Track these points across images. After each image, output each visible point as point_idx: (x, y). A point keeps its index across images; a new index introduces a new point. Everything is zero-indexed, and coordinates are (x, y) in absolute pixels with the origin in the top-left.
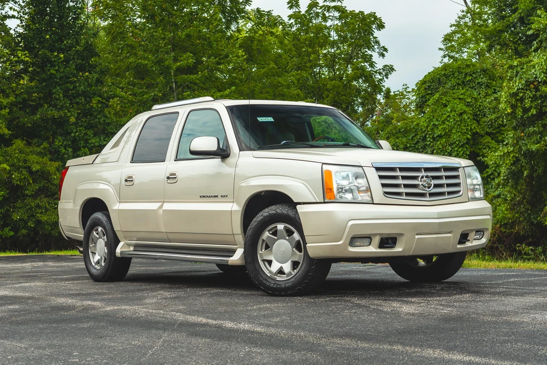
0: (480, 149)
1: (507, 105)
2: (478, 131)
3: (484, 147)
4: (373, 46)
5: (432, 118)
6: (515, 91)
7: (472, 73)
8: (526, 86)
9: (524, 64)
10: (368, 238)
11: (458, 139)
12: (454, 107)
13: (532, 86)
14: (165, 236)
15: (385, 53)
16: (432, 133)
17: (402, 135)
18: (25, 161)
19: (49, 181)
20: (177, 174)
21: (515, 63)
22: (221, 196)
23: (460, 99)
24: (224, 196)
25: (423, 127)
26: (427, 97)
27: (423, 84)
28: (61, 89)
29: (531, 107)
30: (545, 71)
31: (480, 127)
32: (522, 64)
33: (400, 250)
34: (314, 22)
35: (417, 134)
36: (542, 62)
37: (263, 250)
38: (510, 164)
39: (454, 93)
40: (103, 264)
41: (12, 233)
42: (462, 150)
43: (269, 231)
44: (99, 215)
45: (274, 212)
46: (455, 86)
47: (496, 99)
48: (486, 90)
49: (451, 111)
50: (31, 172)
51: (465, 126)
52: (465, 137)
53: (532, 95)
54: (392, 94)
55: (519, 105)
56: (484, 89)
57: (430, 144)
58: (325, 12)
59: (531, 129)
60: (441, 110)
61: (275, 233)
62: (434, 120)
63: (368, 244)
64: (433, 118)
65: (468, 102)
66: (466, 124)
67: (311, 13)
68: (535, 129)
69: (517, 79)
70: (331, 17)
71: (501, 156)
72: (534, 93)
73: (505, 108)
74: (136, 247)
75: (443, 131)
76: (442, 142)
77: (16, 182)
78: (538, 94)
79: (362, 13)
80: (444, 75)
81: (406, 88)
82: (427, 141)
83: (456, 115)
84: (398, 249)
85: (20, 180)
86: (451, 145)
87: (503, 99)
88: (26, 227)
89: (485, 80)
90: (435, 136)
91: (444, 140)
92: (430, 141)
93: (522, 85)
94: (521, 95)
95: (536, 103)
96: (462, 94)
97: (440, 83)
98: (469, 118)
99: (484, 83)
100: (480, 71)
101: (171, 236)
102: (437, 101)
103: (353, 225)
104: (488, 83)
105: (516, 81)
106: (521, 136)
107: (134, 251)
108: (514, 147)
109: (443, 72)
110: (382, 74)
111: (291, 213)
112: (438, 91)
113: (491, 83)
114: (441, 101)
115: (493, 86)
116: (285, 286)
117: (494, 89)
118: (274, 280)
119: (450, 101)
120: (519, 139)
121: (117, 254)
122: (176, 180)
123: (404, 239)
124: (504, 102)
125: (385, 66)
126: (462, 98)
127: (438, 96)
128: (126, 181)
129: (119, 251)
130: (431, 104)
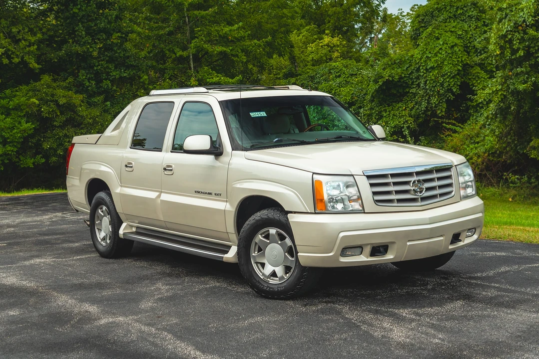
0: (470, 79)
1: (497, 46)
2: (468, 62)
3: (474, 77)
5: (425, 50)
6: (504, 33)
7: (463, 6)
8: (514, 28)
9: (512, 6)
10: (360, 248)
11: (449, 71)
12: (446, 40)
13: (520, 28)
14: (164, 225)
16: (425, 65)
17: (397, 66)
18: (53, 95)
19: (75, 112)
20: (173, 166)
21: (505, 6)
22: (215, 194)
23: (451, 32)
24: (218, 194)
25: (417, 59)
26: (421, 29)
27: (417, 18)
28: (84, 27)
29: (518, 49)
30: (533, 14)
31: (470, 58)
32: (510, 6)
33: (392, 257)
35: (411, 65)
36: (530, 6)
37: (256, 252)
38: (498, 102)
39: (446, 26)
40: (108, 241)
41: (43, 160)
42: (453, 81)
43: (261, 234)
45: (266, 217)
46: (447, 19)
47: (485, 38)
48: (476, 23)
49: (443, 44)
50: (58, 105)
51: (456, 58)
52: (456, 68)
53: (520, 37)
55: (508, 46)
56: (474, 22)
57: (423, 75)
59: (519, 70)
60: (434, 43)
61: (267, 236)
62: (427, 52)
63: (359, 253)
64: (427, 50)
65: (459, 35)
66: (457, 55)
68: (522, 69)
69: (506, 21)
71: (489, 94)
72: (522, 35)
73: (494, 49)
74: (138, 228)
75: (436, 63)
76: (434, 73)
77: (45, 115)
78: (526, 36)
80: (437, 8)
81: (401, 13)
82: (420, 72)
83: (447, 48)
84: (390, 256)
85: (49, 113)
86: (443, 76)
87: (493, 40)
88: (55, 155)
89: (475, 13)
90: (428, 68)
91: (436, 72)
92: (423, 72)
93: (511, 27)
94: (510, 37)
95: (523, 45)
96: (453, 27)
97: (433, 17)
98: (459, 50)
99: (474, 16)
100: (471, 5)
101: (169, 225)
102: (430, 34)
103: (344, 237)
104: (478, 16)
105: (505, 22)
106: (509, 75)
108: (502, 85)
109: (436, 6)
111: (282, 218)
112: (431, 25)
113: (481, 16)
114: (434, 35)
115: (483, 19)
116: (278, 290)
117: (484, 22)
118: (267, 283)
119: (442, 34)
120: (507, 78)
121: (120, 236)
122: (172, 172)
123: (395, 246)
124: (493, 43)
126: (454, 31)
127: (431, 29)
128: (126, 166)
129: (122, 233)
130: (424, 38)
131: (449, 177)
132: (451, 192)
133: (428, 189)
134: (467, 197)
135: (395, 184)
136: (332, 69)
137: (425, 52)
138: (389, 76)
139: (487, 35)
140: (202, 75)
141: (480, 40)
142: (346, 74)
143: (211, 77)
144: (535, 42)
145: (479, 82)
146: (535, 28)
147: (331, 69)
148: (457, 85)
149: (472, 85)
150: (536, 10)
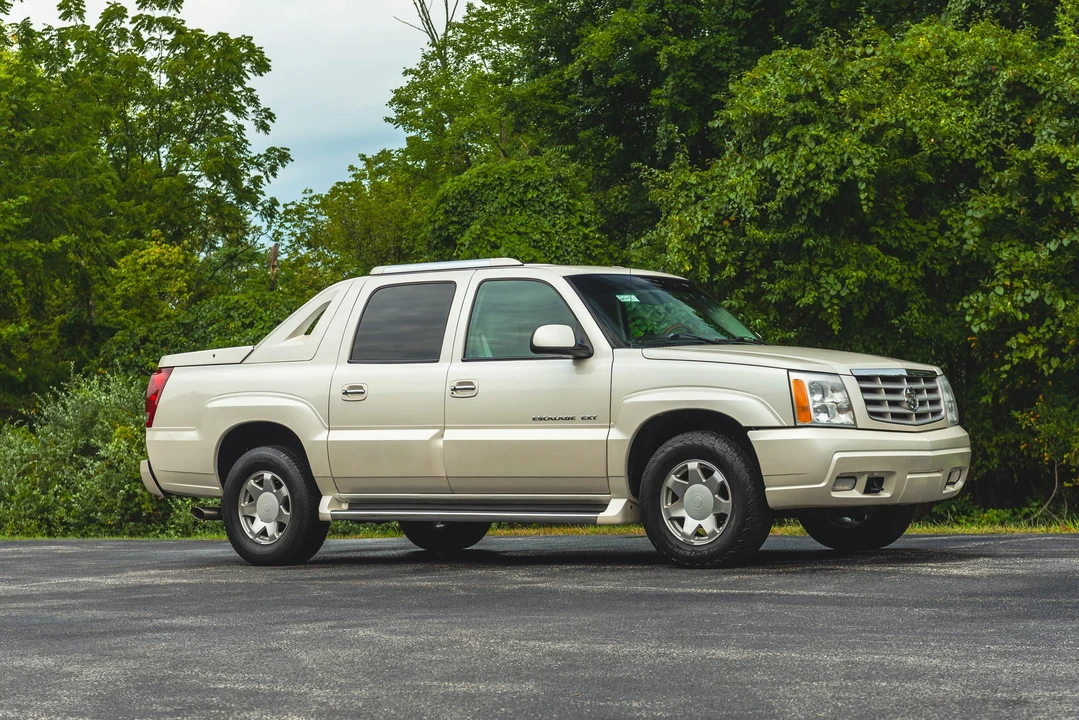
1: (683, 257)
4: (244, 108)
6: (697, 232)
7: (537, 184)
8: (716, 222)
9: (707, 181)
10: (852, 479)
13: (726, 223)
14: (444, 483)
15: (268, 122)
20: (476, 384)
21: (693, 179)
22: (583, 418)
23: (519, 233)
24: (589, 418)
26: (452, 228)
27: (442, 202)
29: (725, 263)
30: (754, 198)
32: (703, 181)
33: (887, 495)
34: (116, 49)
37: (669, 503)
39: (507, 223)
40: (276, 535)
43: (675, 474)
44: (265, 452)
46: (505, 209)
47: (650, 243)
53: (727, 241)
54: (280, 209)
55: (704, 257)
56: (562, 217)
58: (142, 31)
61: (685, 475)
63: (852, 484)
65: (534, 241)
67: (109, 31)
68: (734, 302)
69: (698, 208)
70: (154, 42)
72: (731, 236)
73: (681, 262)
74: (354, 504)
79: (223, 36)
80: (484, 185)
81: (311, 199)
87: (674, 244)
89: (563, 198)
93: (709, 220)
94: (708, 239)
95: (734, 256)
96: (521, 224)
99: (562, 204)
100: (554, 182)
101: (455, 484)
102: (479, 237)
103: (840, 459)
104: (570, 203)
105: (696, 213)
107: (349, 510)
109: (481, 181)
110: (263, 165)
112: (473, 219)
113: (574, 205)
114: (487, 238)
115: (579, 210)
117: (582, 217)
118: (690, 545)
119: (503, 237)
121: (321, 517)
122: (474, 393)
123: (894, 479)
124: (676, 250)
125: (272, 150)
126: (524, 233)
127: (479, 227)
128: (346, 393)
129: (329, 512)
130: (467, 243)
131: (935, 390)
132: (939, 412)
133: (922, 403)
134: (953, 423)
135: (887, 391)
136: (232, 309)
139: (652, 235)
141: (638, 244)
142: (265, 321)
146: (759, 223)
147: (230, 309)
150: (760, 190)
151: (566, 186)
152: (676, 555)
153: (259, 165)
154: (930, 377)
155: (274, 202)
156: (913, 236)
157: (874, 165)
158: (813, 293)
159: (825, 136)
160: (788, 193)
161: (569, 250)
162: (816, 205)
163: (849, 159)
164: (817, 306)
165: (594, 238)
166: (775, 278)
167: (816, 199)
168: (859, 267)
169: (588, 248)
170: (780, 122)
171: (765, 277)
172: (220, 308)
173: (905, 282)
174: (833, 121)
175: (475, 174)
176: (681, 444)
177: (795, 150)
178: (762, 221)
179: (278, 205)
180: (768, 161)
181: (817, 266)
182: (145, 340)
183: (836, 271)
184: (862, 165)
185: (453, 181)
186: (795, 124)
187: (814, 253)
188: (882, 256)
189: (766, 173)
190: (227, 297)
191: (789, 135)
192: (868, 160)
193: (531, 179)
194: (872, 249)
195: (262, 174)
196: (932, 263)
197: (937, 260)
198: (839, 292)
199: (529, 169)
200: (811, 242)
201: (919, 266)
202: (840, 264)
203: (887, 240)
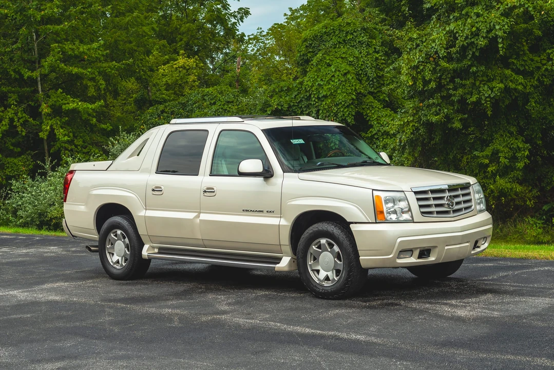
0: (363, 109)
1: (409, 77)
2: (362, 91)
3: (368, 107)
5: (316, 77)
6: (416, 64)
7: (352, 31)
8: (426, 59)
9: (423, 36)
10: (410, 251)
11: (344, 100)
12: (338, 67)
13: (431, 59)
14: (201, 242)
16: (317, 93)
17: (285, 93)
21: (415, 36)
22: (267, 212)
23: (342, 58)
24: (270, 212)
25: (307, 87)
26: (309, 55)
27: (304, 41)
29: (430, 81)
30: (445, 46)
31: (362, 86)
32: (420, 36)
33: (434, 259)
35: (300, 93)
37: (312, 261)
38: (409, 133)
39: (336, 52)
40: (124, 264)
42: (348, 110)
43: (315, 245)
44: (117, 219)
46: (336, 45)
47: (394, 69)
48: (367, 49)
49: (335, 72)
51: (349, 86)
52: (350, 97)
53: (432, 69)
55: (420, 77)
56: (365, 48)
57: (315, 104)
59: (431, 101)
60: (325, 70)
61: (320, 246)
62: (319, 79)
63: (410, 255)
64: (318, 77)
65: (350, 61)
66: (350, 84)
68: (434, 101)
71: (401, 125)
72: (434, 66)
73: (407, 80)
75: (329, 91)
76: (327, 102)
78: (438, 68)
80: (325, 32)
81: (261, 33)
82: (311, 101)
83: (340, 75)
84: (432, 259)
86: (337, 105)
87: (404, 70)
89: (365, 39)
90: (320, 96)
91: (330, 101)
92: (315, 101)
93: (422, 58)
94: (421, 67)
95: (435, 76)
96: (344, 53)
98: (353, 78)
99: (364, 42)
100: (361, 30)
101: (206, 243)
102: (321, 60)
104: (369, 41)
105: (416, 54)
106: (420, 106)
107: (159, 253)
108: (414, 116)
109: (324, 30)
110: (236, 17)
112: (320, 50)
113: (371, 42)
114: (325, 61)
115: (374, 45)
116: (331, 291)
117: (375, 48)
118: (322, 286)
119: (333, 60)
120: (418, 109)
121: (143, 257)
122: (214, 194)
123: (437, 250)
124: (405, 74)
125: (241, 9)
126: (344, 58)
127: (321, 55)
128: (153, 190)
129: (146, 254)
130: (315, 64)
131: (469, 194)
132: (470, 207)
133: (458, 203)
134: (481, 211)
135: (435, 199)
136: (206, 95)
137: (316, 79)
138: (278, 105)
139: (396, 64)
140: (55, 99)
141: (389, 70)
142: (221, 102)
143: (66, 102)
144: (446, 73)
145: (373, 112)
146: (446, 59)
147: (204, 96)
148: (352, 115)
149: (366, 115)
150: (448, 42)
151: (367, 32)
152: (315, 291)
153: (235, 17)
154: (466, 186)
155: (243, 35)
156: (532, 63)
157: (507, 29)
158: (477, 96)
159: (481, 13)
160: (462, 43)
161: (368, 66)
162: (477, 49)
163: (494, 25)
164: (478, 102)
165: (381, 59)
166: (457, 88)
167: (477, 46)
168: (502, 82)
169: (378, 65)
170: (459, 5)
171: (451, 87)
172: (200, 95)
173: (528, 88)
174: (487, 4)
175: (321, 27)
176: (316, 229)
177: (466, 20)
178: (449, 58)
179: (245, 36)
180: (452, 26)
181: (479, 81)
182: (163, 112)
183: (489, 84)
184: (500, 29)
185: (310, 31)
186: (467, 5)
187: (477, 75)
188: (514, 75)
189: (451, 32)
190: (203, 90)
191: (463, 12)
192: (504, 26)
193: (349, 29)
194: (508, 72)
195: (236, 21)
196: (542, 78)
197: (545, 76)
198: (490, 95)
199: (348, 24)
200: (475, 69)
201: (535, 79)
202: (491, 80)
203: (518, 66)
